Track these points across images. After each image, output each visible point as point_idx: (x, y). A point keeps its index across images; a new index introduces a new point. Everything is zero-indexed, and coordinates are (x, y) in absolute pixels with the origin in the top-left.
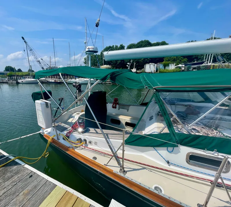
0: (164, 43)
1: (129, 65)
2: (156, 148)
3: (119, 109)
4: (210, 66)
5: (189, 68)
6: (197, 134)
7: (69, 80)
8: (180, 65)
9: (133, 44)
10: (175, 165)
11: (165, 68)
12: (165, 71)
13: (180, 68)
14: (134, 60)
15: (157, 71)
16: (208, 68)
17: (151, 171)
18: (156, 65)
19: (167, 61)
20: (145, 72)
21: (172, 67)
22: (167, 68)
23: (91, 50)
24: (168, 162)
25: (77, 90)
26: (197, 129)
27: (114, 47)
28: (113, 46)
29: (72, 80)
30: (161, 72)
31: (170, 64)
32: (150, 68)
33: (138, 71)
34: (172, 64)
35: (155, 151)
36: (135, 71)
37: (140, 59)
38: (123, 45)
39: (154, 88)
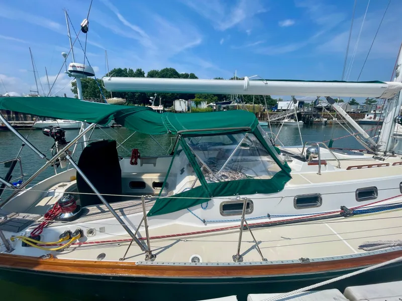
0: (193, 77)
1: (153, 101)
2: (190, 208)
3: (141, 165)
4: (236, 106)
5: (220, 107)
6: (226, 180)
7: (38, 122)
8: (211, 104)
9: (155, 71)
10: (211, 222)
11: (197, 106)
12: (198, 110)
13: (212, 107)
14: (159, 94)
15: (189, 110)
16: (234, 108)
17: (187, 241)
18: (187, 102)
19: (198, 98)
21: (204, 106)
22: (199, 106)
23: (79, 69)
24: (204, 221)
25: (56, 141)
26: (226, 174)
27: (128, 71)
28: (126, 69)
29: (45, 122)
30: (193, 112)
31: (202, 102)
32: (180, 105)
33: (166, 109)
34: (204, 102)
36: (162, 109)
37: (168, 94)
38: (142, 71)
39: (178, 132)
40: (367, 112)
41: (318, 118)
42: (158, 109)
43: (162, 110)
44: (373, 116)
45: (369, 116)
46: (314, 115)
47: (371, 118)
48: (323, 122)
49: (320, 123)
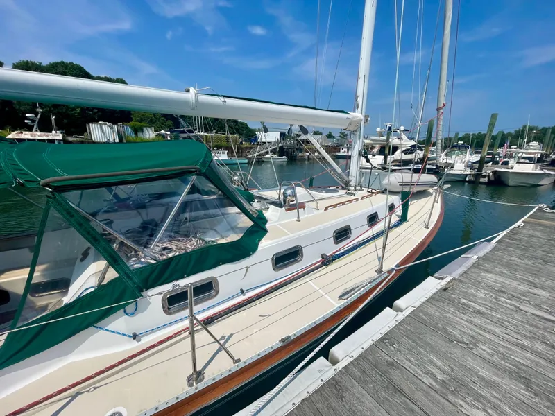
1: (33, 121)
2: (99, 324)
4: (202, 136)
5: (177, 138)
8: (163, 132)
10: (148, 332)
11: (136, 134)
12: (137, 141)
13: (164, 136)
15: (121, 140)
16: (199, 139)
18: (115, 127)
19: (138, 121)
20: (94, 142)
21: (150, 134)
22: (140, 134)
24: (135, 336)
30: (128, 142)
31: (145, 129)
32: (100, 132)
33: (70, 139)
34: (149, 129)
35: (102, 331)
36: (60, 137)
40: (341, 146)
41: (301, 152)
42: (50, 138)
43: (59, 141)
44: (346, 150)
45: (344, 150)
46: (297, 149)
47: (345, 152)
48: (306, 157)
49: (303, 158)
